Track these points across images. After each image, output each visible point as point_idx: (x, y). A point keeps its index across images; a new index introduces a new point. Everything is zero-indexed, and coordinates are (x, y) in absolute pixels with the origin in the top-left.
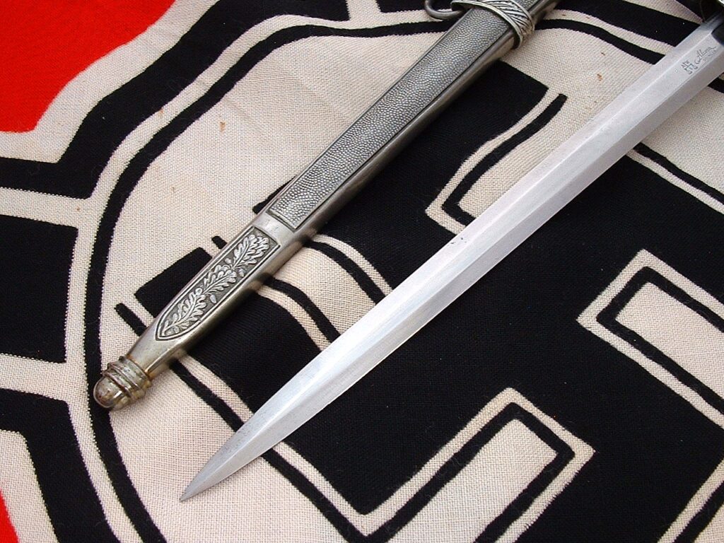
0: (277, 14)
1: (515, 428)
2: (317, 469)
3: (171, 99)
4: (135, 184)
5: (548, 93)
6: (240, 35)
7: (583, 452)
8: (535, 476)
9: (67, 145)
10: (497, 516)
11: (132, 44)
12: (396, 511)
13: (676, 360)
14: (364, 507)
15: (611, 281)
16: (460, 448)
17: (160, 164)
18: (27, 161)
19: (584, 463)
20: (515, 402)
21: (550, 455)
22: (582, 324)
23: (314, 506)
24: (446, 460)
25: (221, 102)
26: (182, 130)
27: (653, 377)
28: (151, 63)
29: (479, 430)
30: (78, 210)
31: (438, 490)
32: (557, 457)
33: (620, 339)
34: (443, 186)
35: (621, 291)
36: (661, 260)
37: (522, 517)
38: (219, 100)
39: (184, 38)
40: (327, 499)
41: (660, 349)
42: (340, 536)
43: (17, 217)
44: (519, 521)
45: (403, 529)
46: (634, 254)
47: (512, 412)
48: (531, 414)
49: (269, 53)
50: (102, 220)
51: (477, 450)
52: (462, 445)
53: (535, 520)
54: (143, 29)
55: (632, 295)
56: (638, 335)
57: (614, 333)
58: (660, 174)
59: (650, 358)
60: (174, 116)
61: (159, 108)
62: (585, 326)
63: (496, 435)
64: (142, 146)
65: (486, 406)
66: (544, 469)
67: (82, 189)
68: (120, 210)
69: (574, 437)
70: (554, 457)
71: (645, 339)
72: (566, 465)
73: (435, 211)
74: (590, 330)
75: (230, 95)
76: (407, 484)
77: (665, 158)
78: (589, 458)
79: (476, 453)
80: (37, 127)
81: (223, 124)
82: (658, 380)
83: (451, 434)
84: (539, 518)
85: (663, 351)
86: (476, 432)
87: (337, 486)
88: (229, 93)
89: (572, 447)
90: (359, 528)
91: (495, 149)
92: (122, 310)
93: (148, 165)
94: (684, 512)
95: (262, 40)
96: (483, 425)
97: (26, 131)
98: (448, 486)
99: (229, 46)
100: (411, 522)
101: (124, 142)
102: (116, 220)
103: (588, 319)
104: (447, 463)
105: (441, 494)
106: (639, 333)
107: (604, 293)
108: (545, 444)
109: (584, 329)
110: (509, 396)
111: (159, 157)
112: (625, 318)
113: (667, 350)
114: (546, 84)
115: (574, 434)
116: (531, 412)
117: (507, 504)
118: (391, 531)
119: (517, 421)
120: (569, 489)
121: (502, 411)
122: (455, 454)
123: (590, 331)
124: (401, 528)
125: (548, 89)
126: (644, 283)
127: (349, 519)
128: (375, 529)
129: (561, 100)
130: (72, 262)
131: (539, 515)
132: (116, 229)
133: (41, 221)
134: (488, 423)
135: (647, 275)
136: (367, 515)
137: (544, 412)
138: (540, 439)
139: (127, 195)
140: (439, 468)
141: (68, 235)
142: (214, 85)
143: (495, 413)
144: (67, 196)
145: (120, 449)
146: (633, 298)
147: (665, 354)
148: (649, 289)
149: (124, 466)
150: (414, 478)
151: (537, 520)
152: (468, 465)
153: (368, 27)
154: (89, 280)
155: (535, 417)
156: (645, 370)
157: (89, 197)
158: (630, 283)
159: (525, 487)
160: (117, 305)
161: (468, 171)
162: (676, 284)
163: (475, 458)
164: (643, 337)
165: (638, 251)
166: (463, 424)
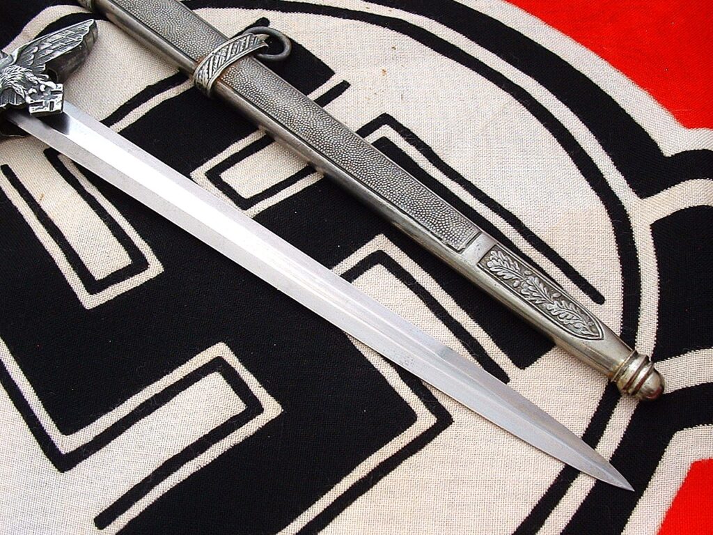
1: (214, 379)
2: (34, 389)
5: (334, 77)
7: (272, 408)
8: (219, 425)
10: (175, 454)
12: (94, 436)
14: (67, 428)
15: (346, 258)
16: (161, 389)
19: (270, 420)
20: (223, 356)
21: (239, 407)
23: (24, 421)
24: (147, 399)
29: (182, 377)
31: (133, 424)
32: (245, 410)
35: (352, 268)
37: (196, 459)
40: (36, 417)
42: (41, 451)
44: (193, 461)
45: (97, 453)
46: (373, 237)
47: (216, 365)
48: (234, 368)
51: (174, 395)
52: (164, 388)
53: (208, 463)
63: (195, 384)
66: (229, 420)
70: (242, 410)
72: (252, 419)
76: (109, 414)
78: (275, 416)
84: (212, 461)
86: (179, 379)
89: (263, 404)
90: (59, 447)
94: (349, 476)
96: (187, 374)
98: (142, 421)
100: (105, 448)
108: (237, 397)
110: (220, 350)
114: (334, 70)
115: (268, 392)
117: (186, 445)
118: (85, 452)
119: (217, 373)
120: (247, 441)
121: (207, 364)
122: (156, 395)
125: (334, 73)
126: (375, 264)
127: (52, 438)
128: (73, 449)
129: (344, 86)
131: (213, 459)
134: (192, 373)
136: (68, 436)
137: (246, 368)
138: (233, 392)
140: (138, 404)
143: (200, 365)
146: (362, 276)
148: (378, 270)
150: (116, 409)
151: (210, 463)
152: (163, 406)
155: (236, 372)
158: (362, 262)
159: (207, 432)
163: (172, 400)
165: (377, 235)
166: (170, 369)
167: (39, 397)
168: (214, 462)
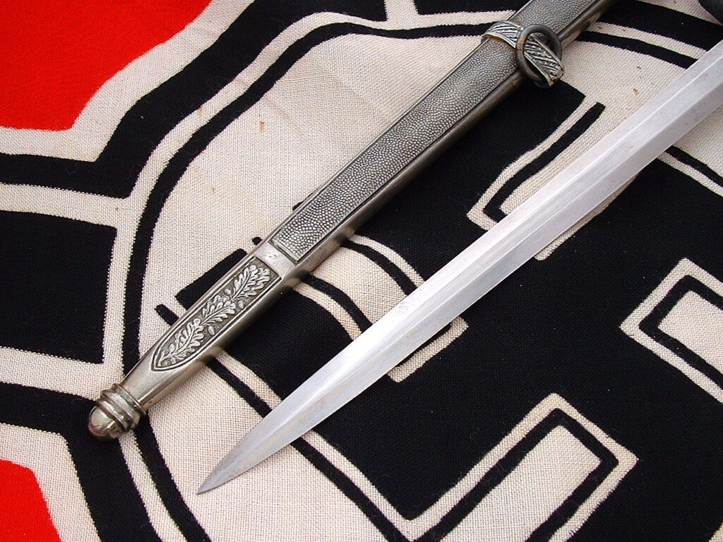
0: (316, 12)
1: (560, 435)
2: (363, 473)
3: (210, 97)
4: (175, 184)
5: (586, 100)
6: (279, 34)
7: (626, 460)
8: (580, 483)
9: (105, 144)
10: (542, 522)
11: (169, 42)
12: (441, 517)
13: (718, 369)
14: (411, 512)
15: (653, 290)
16: (505, 454)
17: (199, 163)
18: (65, 159)
19: (628, 471)
20: (560, 408)
21: (593, 462)
22: (625, 331)
23: (360, 511)
24: (491, 466)
25: (260, 101)
26: (222, 129)
27: (696, 385)
28: (190, 61)
29: (524, 436)
30: (117, 209)
31: (484, 497)
32: (600, 464)
33: (663, 347)
34: (484, 191)
35: (663, 299)
36: (703, 268)
37: (567, 524)
38: (258, 100)
39: (223, 37)
40: (373, 504)
41: (703, 357)
43: (54, 216)
44: (564, 528)
45: (449, 535)
46: (676, 263)
47: (556, 418)
48: (575, 420)
49: (307, 52)
50: (141, 220)
51: (522, 456)
52: (507, 451)
53: (580, 527)
54: (181, 28)
55: (675, 304)
56: (681, 343)
57: (657, 341)
58: (701, 182)
59: (693, 367)
60: (213, 114)
61: (197, 106)
62: (628, 334)
63: (541, 441)
64: (181, 146)
65: (530, 412)
66: (588, 476)
67: (121, 189)
68: (160, 211)
69: (617, 444)
70: (598, 464)
71: (688, 347)
72: (610, 473)
73: (476, 214)
74: (632, 337)
75: (269, 95)
76: (451, 490)
77: (706, 165)
78: (632, 466)
79: (521, 459)
80: (75, 126)
81: (262, 123)
82: (701, 388)
83: (496, 440)
84: (584, 525)
85: (706, 359)
86: (521, 438)
87: (382, 490)
88: (269, 92)
89: (616, 455)
90: (404, 533)
91: (535, 160)
92: (163, 311)
93: (188, 165)
95: (300, 38)
96: (528, 431)
97: (63, 129)
98: (493, 492)
99: (268, 44)
100: (456, 529)
101: (163, 141)
102: (156, 221)
103: (631, 326)
104: (491, 469)
105: (486, 500)
106: (682, 341)
107: (646, 301)
108: (589, 451)
109: (627, 336)
110: (554, 402)
111: (198, 157)
112: (667, 326)
113: (709, 358)
114: (583, 92)
115: (618, 442)
116: (575, 418)
117: (552, 511)
119: (561, 427)
120: (612, 496)
121: (546, 417)
122: (500, 460)
123: (633, 339)
124: (446, 534)
125: (585, 96)
126: (686, 291)
127: (395, 525)
128: (421, 534)
129: (598, 110)
130: (111, 262)
131: (584, 522)
132: (156, 230)
133: (79, 221)
134: (533, 429)
135: (689, 284)
136: (413, 521)
137: (587, 419)
138: (584, 446)
139: (167, 196)
140: (484, 474)
141: (107, 235)
142: (253, 84)
143: (539, 419)
144: (105, 195)
145: (162, 451)
146: (675, 306)
147: (708, 362)
148: (691, 297)
149: (168, 469)
150: (459, 484)
151: (582, 527)
152: (513, 472)
153: (405, 28)
154: (128, 280)
155: (579, 424)
156: (688, 378)
157: (128, 196)
158: (672, 291)
159: (570, 494)
160: (158, 306)
161: (509, 178)
162: (717, 292)
163: (520, 464)
164: (685, 345)
165: (680, 260)
166: (507, 430)
167: (371, 481)
168: (586, 525)
